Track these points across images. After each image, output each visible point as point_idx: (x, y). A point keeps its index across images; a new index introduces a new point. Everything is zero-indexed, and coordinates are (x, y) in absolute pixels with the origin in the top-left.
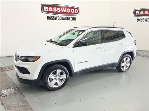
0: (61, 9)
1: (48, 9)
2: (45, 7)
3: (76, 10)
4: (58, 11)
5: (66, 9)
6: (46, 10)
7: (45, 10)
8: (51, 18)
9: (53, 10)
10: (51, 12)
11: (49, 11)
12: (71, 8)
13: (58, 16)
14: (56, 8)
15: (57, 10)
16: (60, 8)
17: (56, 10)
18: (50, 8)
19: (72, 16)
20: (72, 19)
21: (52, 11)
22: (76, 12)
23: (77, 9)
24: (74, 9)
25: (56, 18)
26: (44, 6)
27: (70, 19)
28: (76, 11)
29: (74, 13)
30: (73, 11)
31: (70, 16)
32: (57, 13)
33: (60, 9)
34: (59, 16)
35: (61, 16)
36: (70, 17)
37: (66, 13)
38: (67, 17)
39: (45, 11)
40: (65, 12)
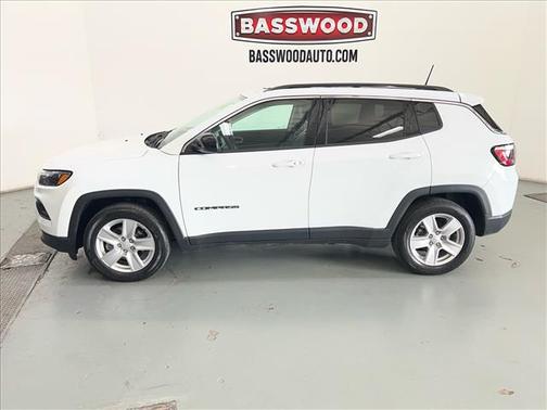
0: (301, 20)
1: (255, 25)
2: (243, 20)
3: (357, 20)
4: (288, 31)
5: (317, 20)
6: (247, 28)
7: (243, 31)
8: (263, 57)
9: (270, 27)
10: (262, 36)
11: (257, 32)
12: (337, 15)
13: (286, 48)
14: (281, 20)
15: (285, 27)
16: (294, 20)
17: (281, 27)
18: (262, 21)
19: (342, 47)
20: (340, 56)
21: (267, 31)
22: (357, 30)
23: (365, 16)
24: (352, 16)
25: (281, 56)
26: (241, 16)
27: (334, 58)
28: (361, 25)
29: (351, 35)
30: (345, 25)
31: (334, 46)
32: (284, 37)
33: (298, 23)
34: (293, 48)
35: (299, 48)
36: (334, 48)
37: (319, 36)
38: (323, 51)
39: (242, 35)
40: (313, 31)
